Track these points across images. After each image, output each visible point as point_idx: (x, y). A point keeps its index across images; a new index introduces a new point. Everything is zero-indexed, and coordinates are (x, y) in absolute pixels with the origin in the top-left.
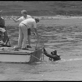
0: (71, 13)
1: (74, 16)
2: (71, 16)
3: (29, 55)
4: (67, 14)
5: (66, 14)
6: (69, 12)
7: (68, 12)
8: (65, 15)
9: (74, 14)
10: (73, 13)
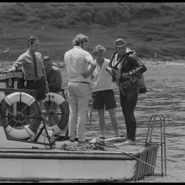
0: (165, 53)
1: (172, 61)
2: (165, 60)
3: (133, 159)
4: (155, 56)
5: (153, 57)
6: (162, 52)
7: (158, 53)
8: (152, 59)
9: (171, 56)
10: (169, 54)
